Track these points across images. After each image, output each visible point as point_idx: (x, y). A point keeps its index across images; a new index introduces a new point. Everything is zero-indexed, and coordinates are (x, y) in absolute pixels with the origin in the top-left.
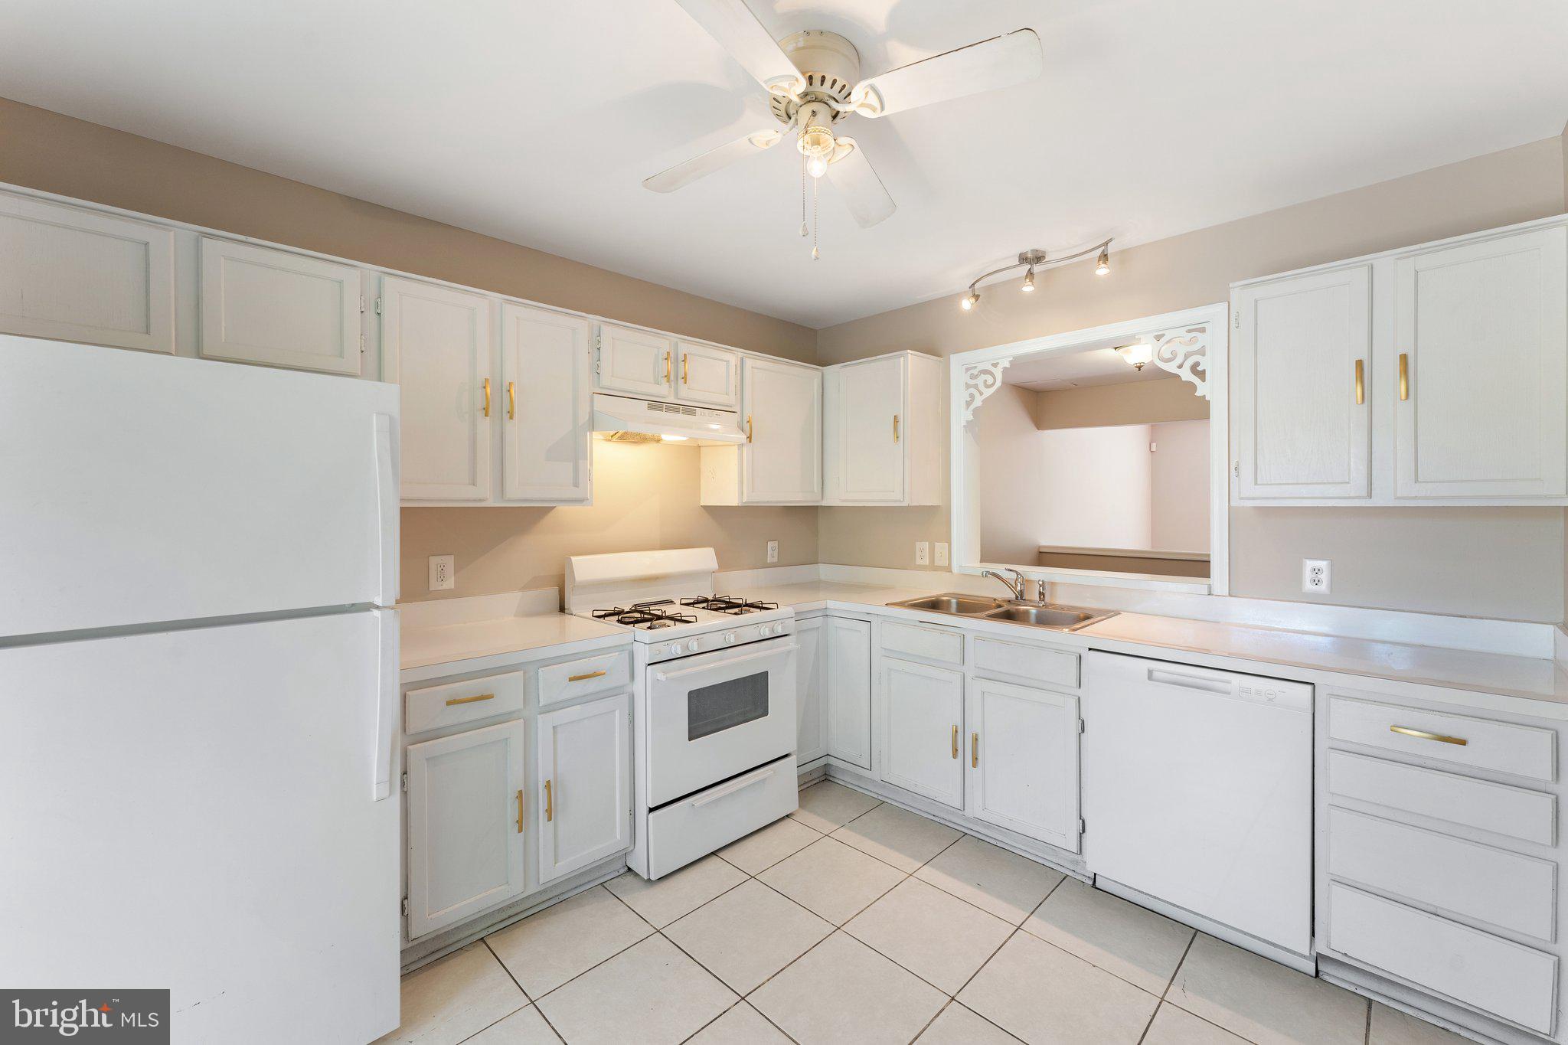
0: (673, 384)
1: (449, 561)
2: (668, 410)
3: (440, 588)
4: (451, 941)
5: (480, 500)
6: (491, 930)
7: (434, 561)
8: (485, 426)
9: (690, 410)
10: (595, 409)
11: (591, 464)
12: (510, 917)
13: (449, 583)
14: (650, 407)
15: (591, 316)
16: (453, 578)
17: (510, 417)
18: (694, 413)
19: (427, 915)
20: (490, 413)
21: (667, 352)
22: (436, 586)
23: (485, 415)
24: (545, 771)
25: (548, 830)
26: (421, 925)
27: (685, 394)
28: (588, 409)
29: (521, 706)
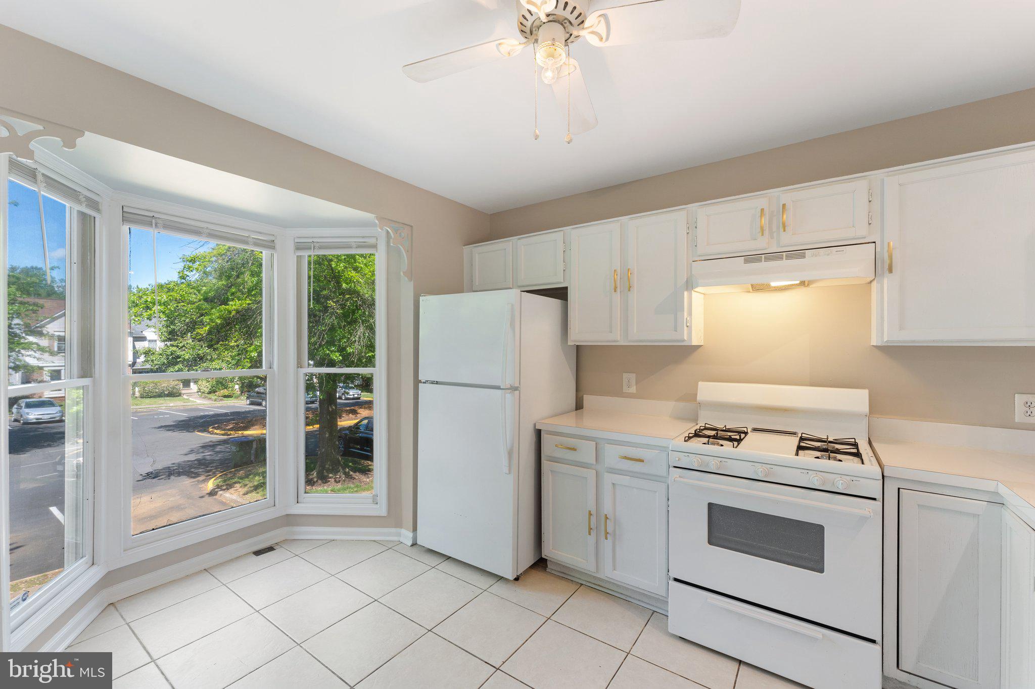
0: (775, 234)
1: (633, 377)
2: (767, 259)
3: (628, 391)
4: (571, 574)
5: (615, 341)
6: (589, 584)
7: (625, 375)
8: (617, 297)
9: (797, 254)
10: (693, 273)
11: (690, 314)
12: (599, 585)
13: (633, 390)
14: (746, 262)
15: (689, 206)
16: (635, 387)
17: (629, 290)
18: (803, 256)
19: (551, 548)
20: (618, 290)
21: (761, 209)
22: (625, 389)
23: (615, 291)
24: (607, 508)
25: (607, 545)
26: (548, 551)
27: (788, 240)
28: (686, 275)
29: (593, 461)
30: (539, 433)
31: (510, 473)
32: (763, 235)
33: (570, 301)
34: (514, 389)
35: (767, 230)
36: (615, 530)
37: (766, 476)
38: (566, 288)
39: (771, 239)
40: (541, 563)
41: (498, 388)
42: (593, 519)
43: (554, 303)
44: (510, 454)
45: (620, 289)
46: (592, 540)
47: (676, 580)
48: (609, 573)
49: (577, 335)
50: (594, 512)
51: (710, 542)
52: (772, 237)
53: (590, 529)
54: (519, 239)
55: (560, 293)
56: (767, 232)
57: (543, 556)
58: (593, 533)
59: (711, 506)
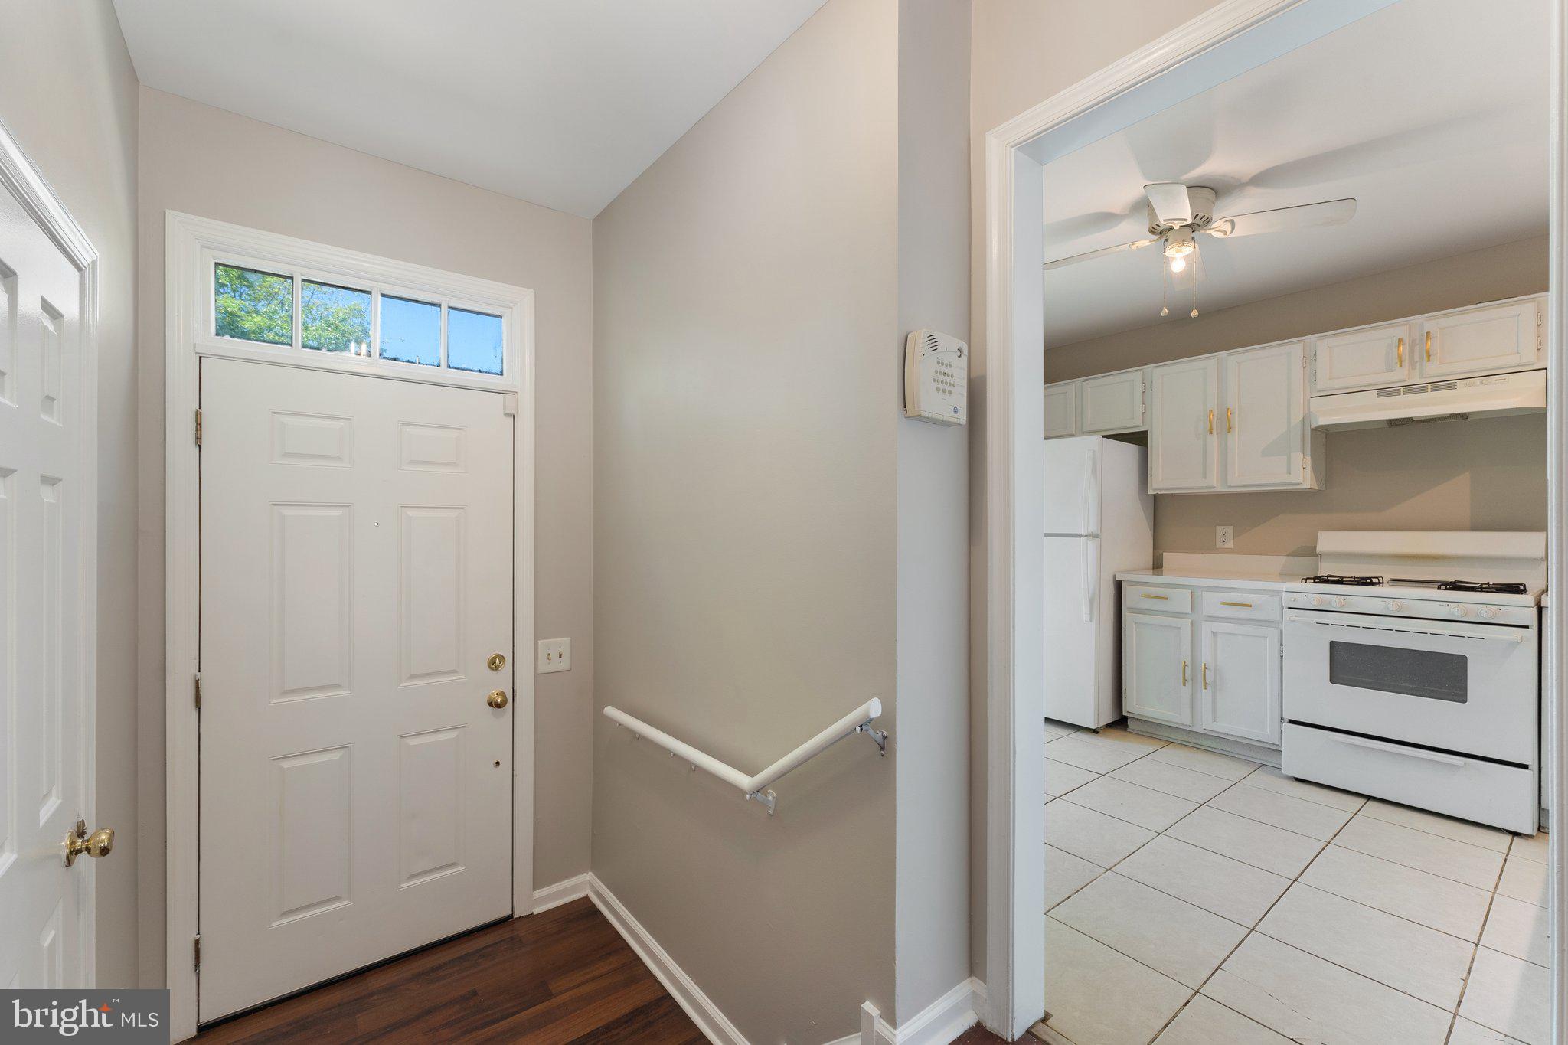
0: (1417, 365)
1: (1230, 530)
2: (1406, 392)
3: (1223, 547)
6: (1181, 742)
7: (1219, 529)
8: (1213, 440)
9: (1446, 384)
10: (1311, 410)
12: (1193, 743)
13: (1230, 544)
14: (1379, 395)
15: (1306, 337)
16: (1233, 541)
17: (1229, 432)
18: (1454, 387)
19: (1135, 703)
20: (1215, 432)
21: (1399, 339)
22: (1219, 545)
23: (1211, 433)
24: (1206, 657)
25: (1205, 696)
26: (1130, 707)
27: (1434, 370)
28: (1302, 412)
29: (1189, 611)
30: (1119, 586)
31: (1091, 621)
32: (1401, 366)
33: (1152, 447)
34: (1095, 536)
35: (1407, 361)
36: (1214, 681)
37: (1399, 611)
38: (1146, 432)
39: (1412, 369)
40: (1120, 723)
41: (1079, 536)
42: (1189, 671)
43: (1131, 450)
44: (1091, 601)
45: (1217, 430)
46: (1186, 691)
47: (1291, 722)
48: (1206, 723)
49: (1161, 481)
50: (1189, 663)
51: (1332, 681)
52: (1414, 368)
53: (1185, 680)
54: (1085, 381)
55: (1139, 439)
56: (1406, 363)
57: (1125, 713)
58: (1189, 684)
59: (1333, 644)
